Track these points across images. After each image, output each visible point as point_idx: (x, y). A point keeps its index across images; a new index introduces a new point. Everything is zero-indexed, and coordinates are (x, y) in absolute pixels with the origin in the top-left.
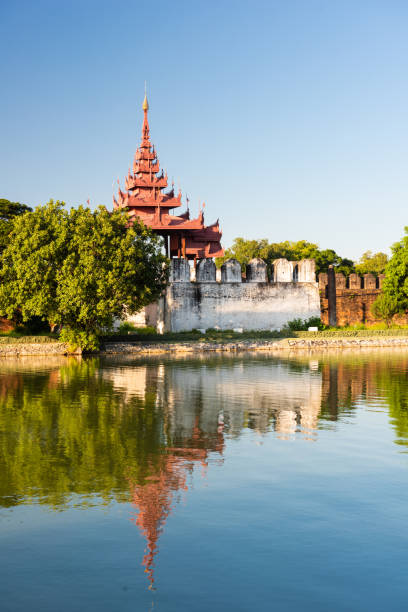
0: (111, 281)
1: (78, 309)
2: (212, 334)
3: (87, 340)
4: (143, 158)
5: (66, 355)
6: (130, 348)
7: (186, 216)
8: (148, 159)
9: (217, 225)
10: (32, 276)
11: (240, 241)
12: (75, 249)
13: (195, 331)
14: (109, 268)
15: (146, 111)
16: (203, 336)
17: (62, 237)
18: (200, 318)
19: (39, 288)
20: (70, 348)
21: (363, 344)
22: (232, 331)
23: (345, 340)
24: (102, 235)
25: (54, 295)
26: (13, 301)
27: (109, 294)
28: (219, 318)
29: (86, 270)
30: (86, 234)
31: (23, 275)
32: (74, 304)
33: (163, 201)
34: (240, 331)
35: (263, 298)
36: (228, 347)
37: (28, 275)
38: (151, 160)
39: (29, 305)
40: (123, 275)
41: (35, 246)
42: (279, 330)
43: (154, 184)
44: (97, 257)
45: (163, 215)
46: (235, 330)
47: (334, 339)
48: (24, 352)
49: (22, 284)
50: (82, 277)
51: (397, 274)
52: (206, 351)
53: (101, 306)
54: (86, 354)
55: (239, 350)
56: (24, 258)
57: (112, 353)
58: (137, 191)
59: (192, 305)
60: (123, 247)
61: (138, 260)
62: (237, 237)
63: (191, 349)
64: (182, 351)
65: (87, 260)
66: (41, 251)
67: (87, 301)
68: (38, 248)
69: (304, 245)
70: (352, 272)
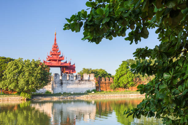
0: (33, 80)
1: (24, 87)
2: (65, 94)
3: (28, 96)
4: (54, 47)
5: (22, 100)
6: (40, 98)
7: (66, 62)
8: (56, 47)
9: (74, 65)
10: (11, 78)
11: (84, 69)
12: (24, 71)
13: (60, 93)
14: (33, 76)
15: (55, 35)
16: (62, 94)
17: (21, 68)
18: (62, 90)
19: (13, 82)
20: (23, 98)
21: (106, 96)
22: (70, 93)
23: (101, 95)
24: (31, 67)
25: (18, 83)
26: (6, 85)
27: (33, 83)
28: (68, 89)
29: (26, 77)
30: (27, 67)
31: (9, 78)
32: (23, 86)
33: (59, 58)
34: (73, 93)
35: (80, 84)
36: (68, 97)
37: (10, 78)
38: (56, 48)
39: (10, 86)
40: (37, 78)
41: (13, 70)
42: (83, 93)
43: (57, 54)
44: (30, 73)
45: (59, 62)
46: (71, 93)
47: (98, 95)
48: (10, 99)
49: (9, 80)
50: (25, 79)
51: (117, 77)
52: (62, 98)
53: (30, 86)
54: (27, 100)
55: (72, 98)
56: (9, 73)
57: (35, 99)
58: (52, 56)
59: (60, 86)
60: (37, 71)
61: (42, 74)
62: (84, 68)
63: (58, 98)
64: (56, 99)
65: (27, 74)
66: (14, 71)
67: (27, 85)
68: (13, 71)
69: (101, 70)
70: (111, 77)
